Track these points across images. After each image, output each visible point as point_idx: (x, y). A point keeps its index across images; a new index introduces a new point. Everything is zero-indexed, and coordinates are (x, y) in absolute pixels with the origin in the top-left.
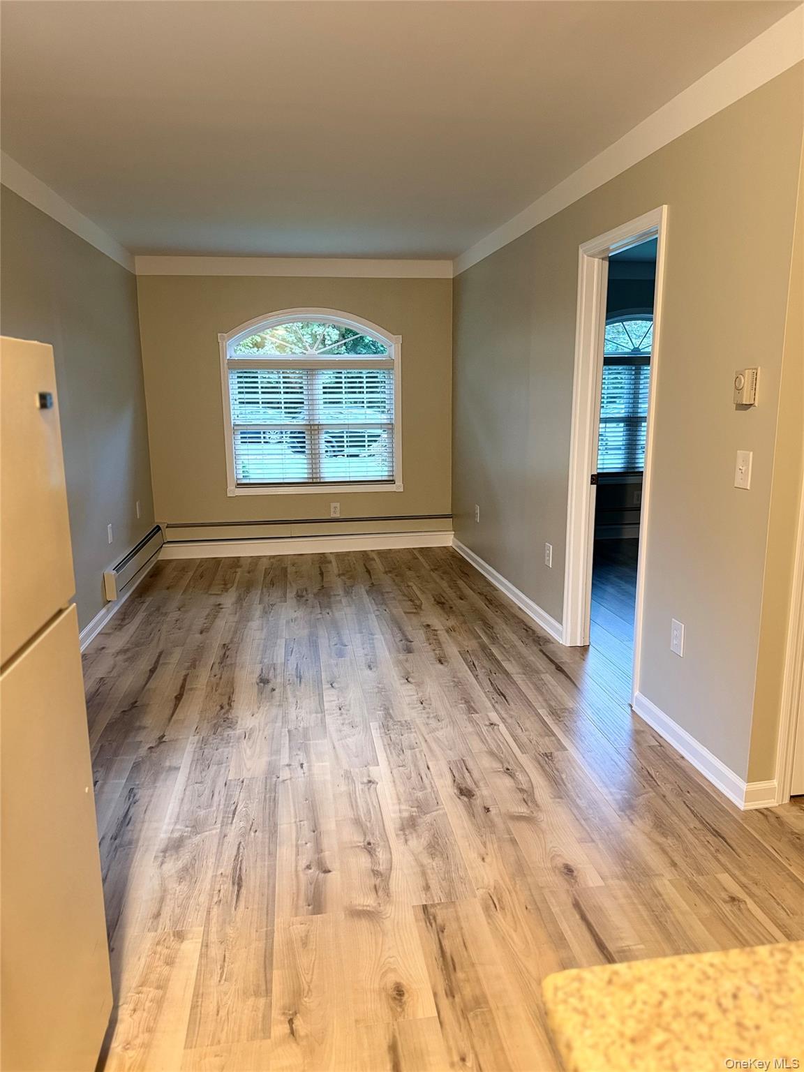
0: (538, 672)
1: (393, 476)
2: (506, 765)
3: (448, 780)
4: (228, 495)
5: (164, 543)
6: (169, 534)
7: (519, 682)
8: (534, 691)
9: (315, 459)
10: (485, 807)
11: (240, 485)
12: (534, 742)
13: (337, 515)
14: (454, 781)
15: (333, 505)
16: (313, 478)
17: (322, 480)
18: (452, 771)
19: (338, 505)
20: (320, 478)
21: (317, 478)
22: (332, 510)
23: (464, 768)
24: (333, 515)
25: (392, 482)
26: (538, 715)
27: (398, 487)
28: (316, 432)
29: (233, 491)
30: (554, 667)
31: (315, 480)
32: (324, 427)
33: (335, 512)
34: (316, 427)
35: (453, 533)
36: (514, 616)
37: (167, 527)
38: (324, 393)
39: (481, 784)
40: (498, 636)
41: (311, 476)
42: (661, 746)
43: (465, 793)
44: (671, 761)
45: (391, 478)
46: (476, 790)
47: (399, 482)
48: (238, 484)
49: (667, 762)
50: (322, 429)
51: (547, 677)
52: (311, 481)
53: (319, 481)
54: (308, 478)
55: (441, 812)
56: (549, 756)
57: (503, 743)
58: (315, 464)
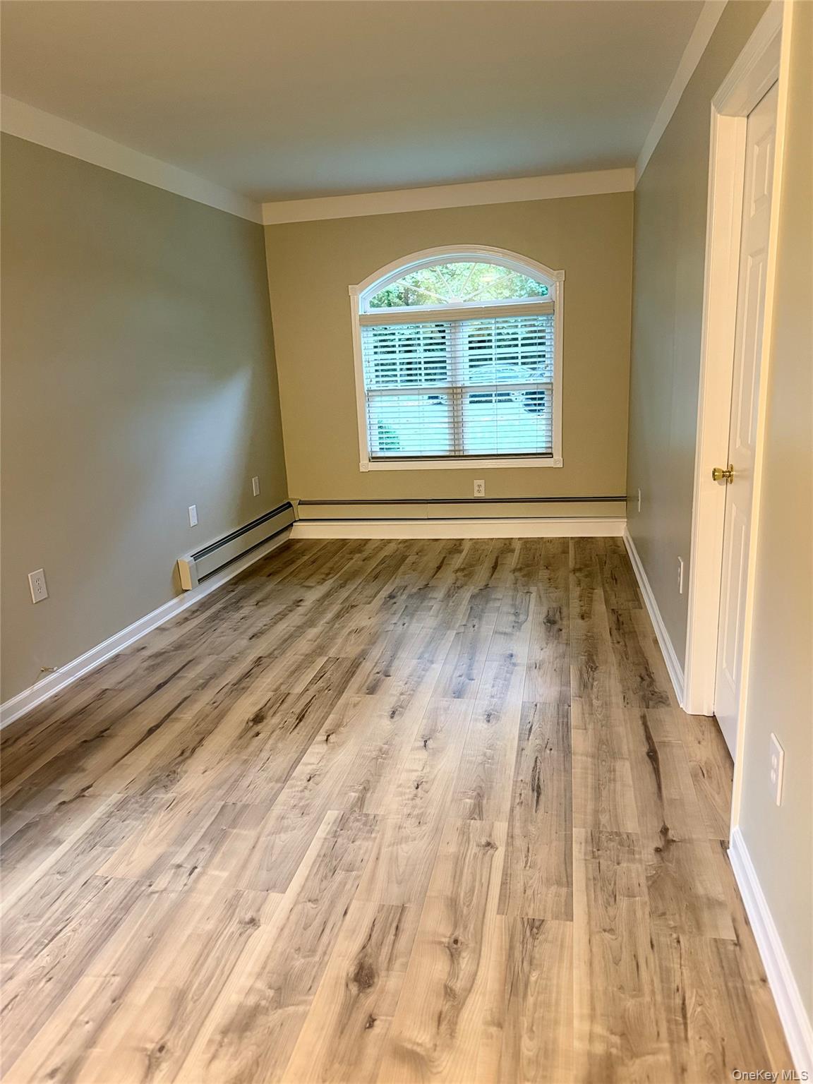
0: (614, 755)
1: (551, 448)
2: (459, 934)
3: (355, 946)
4: (361, 471)
5: (295, 521)
6: (302, 512)
7: (577, 770)
8: (589, 790)
9: (457, 428)
10: (371, 1016)
11: (375, 459)
12: (529, 892)
13: (482, 495)
14: (364, 947)
15: (477, 482)
16: (455, 451)
17: (466, 454)
18: (374, 925)
19: (482, 482)
20: (463, 450)
21: (459, 451)
22: (476, 488)
23: (394, 925)
24: (477, 495)
25: (550, 455)
26: (568, 839)
27: (556, 461)
28: (459, 396)
29: (366, 466)
30: (645, 749)
31: (457, 454)
32: (468, 390)
33: (479, 491)
34: (459, 390)
35: (626, 520)
36: (639, 652)
37: (299, 504)
38: (471, 348)
39: (397, 965)
40: (595, 683)
41: (453, 448)
42: (738, 944)
43: (364, 977)
44: (739, 985)
45: (549, 451)
46: (383, 973)
47: (558, 456)
48: (373, 458)
49: (730, 984)
50: (467, 392)
51: (625, 769)
52: (453, 454)
53: (461, 454)
54: (450, 451)
55: (301, 1008)
56: (535, 926)
57: (482, 885)
58: (458, 434)
